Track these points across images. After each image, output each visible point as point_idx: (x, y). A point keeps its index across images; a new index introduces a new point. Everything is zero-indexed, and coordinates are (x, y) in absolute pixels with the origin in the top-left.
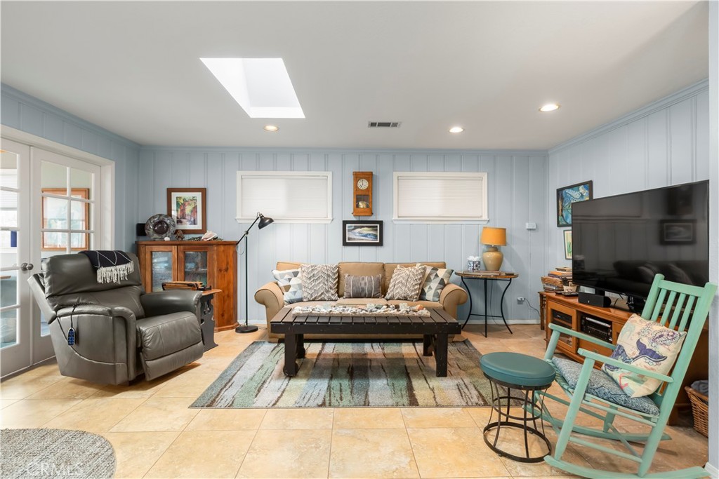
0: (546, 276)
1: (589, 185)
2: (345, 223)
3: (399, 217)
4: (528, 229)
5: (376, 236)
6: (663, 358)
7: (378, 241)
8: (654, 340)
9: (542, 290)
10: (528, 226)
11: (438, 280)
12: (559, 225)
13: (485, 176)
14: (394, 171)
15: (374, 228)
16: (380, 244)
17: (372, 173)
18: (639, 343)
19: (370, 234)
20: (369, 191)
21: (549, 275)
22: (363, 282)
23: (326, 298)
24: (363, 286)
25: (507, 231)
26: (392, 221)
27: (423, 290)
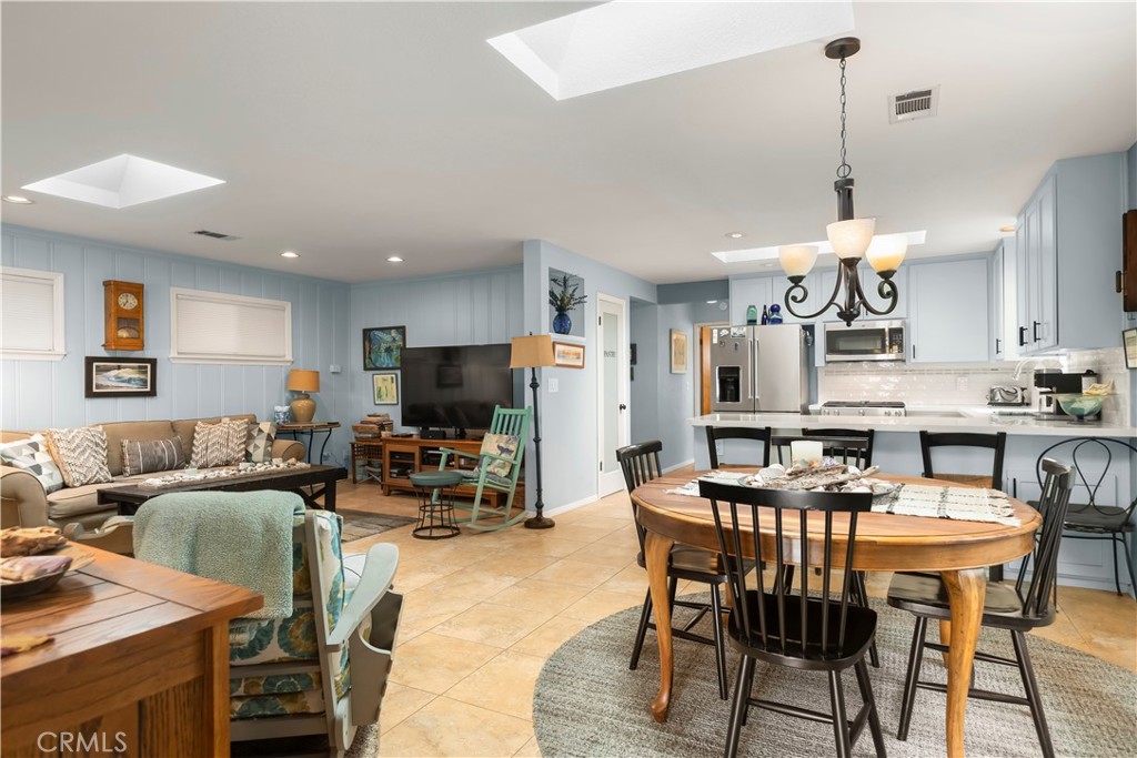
0: (358, 424)
1: (402, 330)
2: (90, 361)
3: (179, 353)
4: (333, 373)
5: (146, 382)
6: (512, 452)
7: (148, 389)
8: (507, 442)
9: (354, 440)
10: (332, 369)
11: (264, 436)
12: (366, 369)
13: (288, 306)
14: (170, 286)
15: (142, 370)
16: (152, 393)
17: (143, 285)
18: (499, 447)
19: (135, 380)
20: (138, 312)
21: (362, 423)
22: (158, 449)
23: (102, 479)
24: (160, 453)
25: (320, 375)
26: (169, 359)
27: (247, 451)
